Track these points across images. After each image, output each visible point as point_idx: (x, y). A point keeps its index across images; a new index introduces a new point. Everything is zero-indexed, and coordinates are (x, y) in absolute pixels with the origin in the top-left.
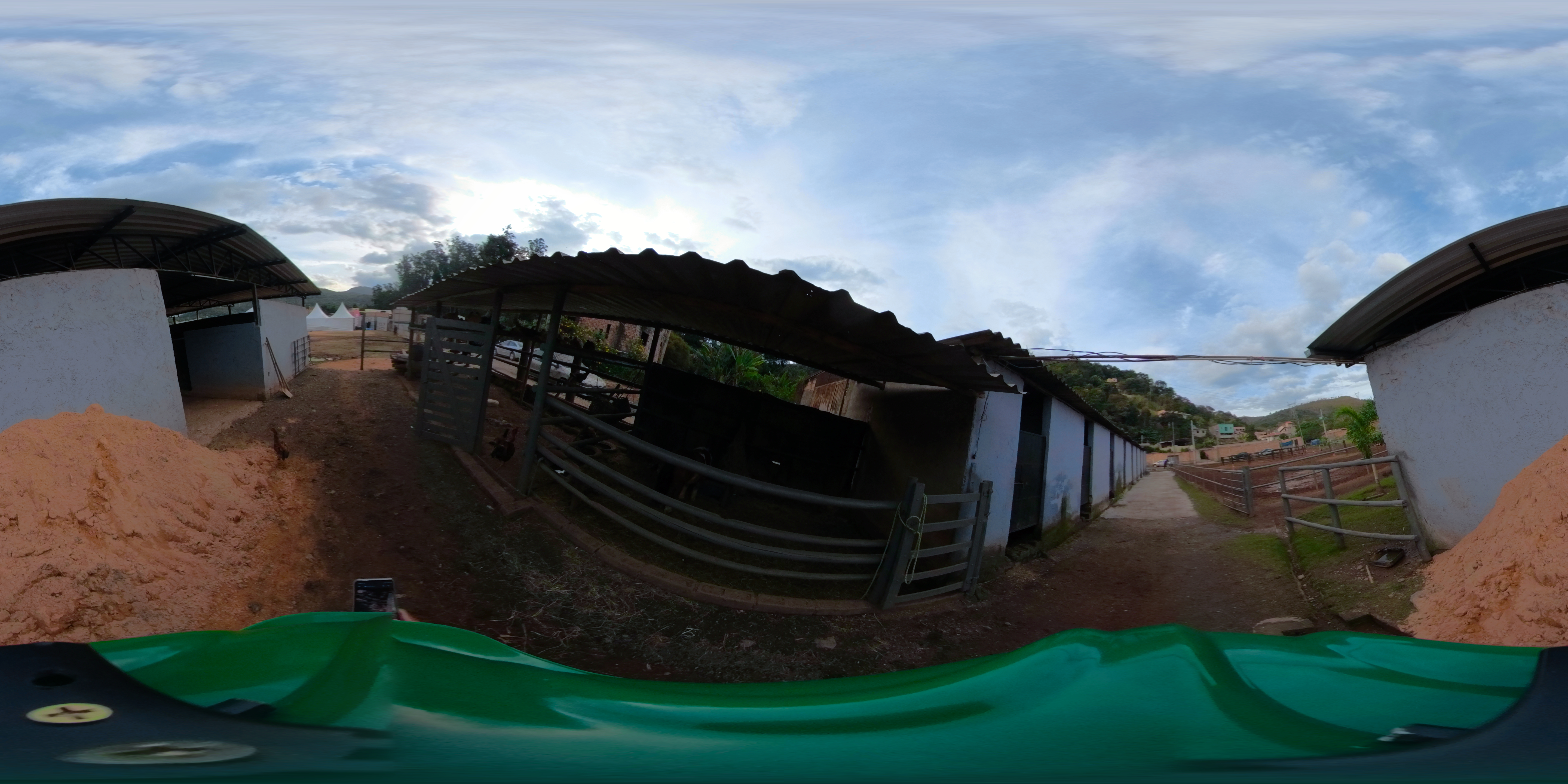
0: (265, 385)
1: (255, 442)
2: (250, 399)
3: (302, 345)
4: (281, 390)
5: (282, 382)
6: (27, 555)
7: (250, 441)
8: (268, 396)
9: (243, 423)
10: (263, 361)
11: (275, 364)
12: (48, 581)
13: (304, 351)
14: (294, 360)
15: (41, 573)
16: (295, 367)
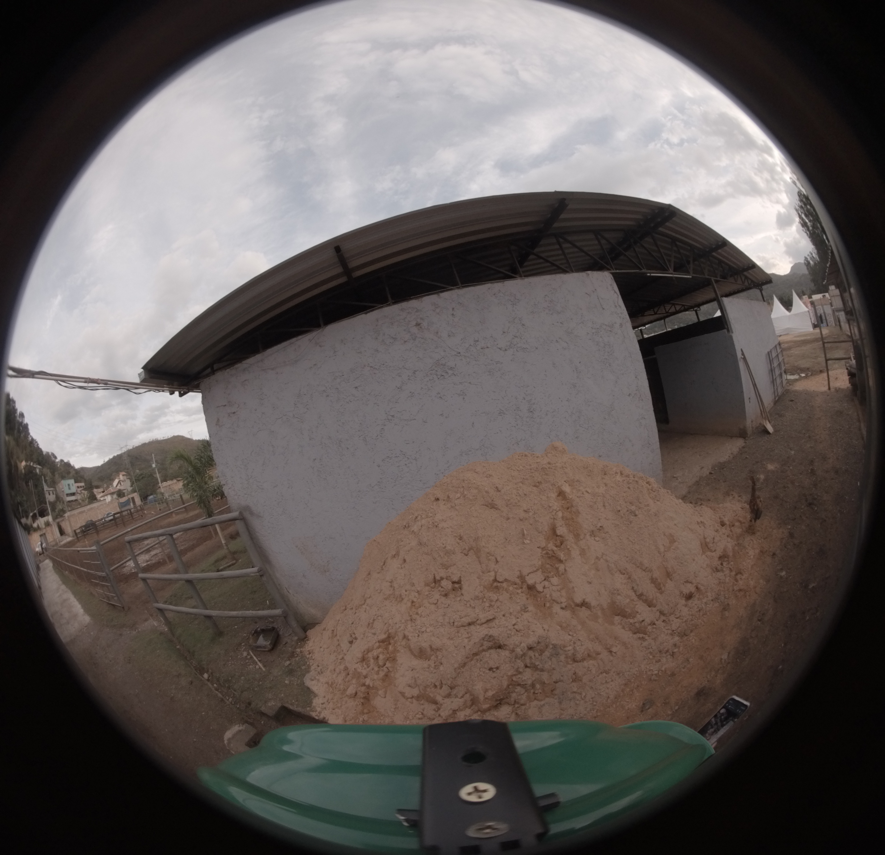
0: (747, 415)
1: (732, 495)
2: (731, 435)
3: (776, 357)
4: (762, 422)
5: (763, 411)
6: (470, 624)
7: (727, 494)
8: (749, 431)
9: (723, 469)
10: (743, 382)
11: (755, 385)
12: (487, 654)
13: (779, 365)
14: (772, 380)
15: (482, 645)
16: (774, 389)
